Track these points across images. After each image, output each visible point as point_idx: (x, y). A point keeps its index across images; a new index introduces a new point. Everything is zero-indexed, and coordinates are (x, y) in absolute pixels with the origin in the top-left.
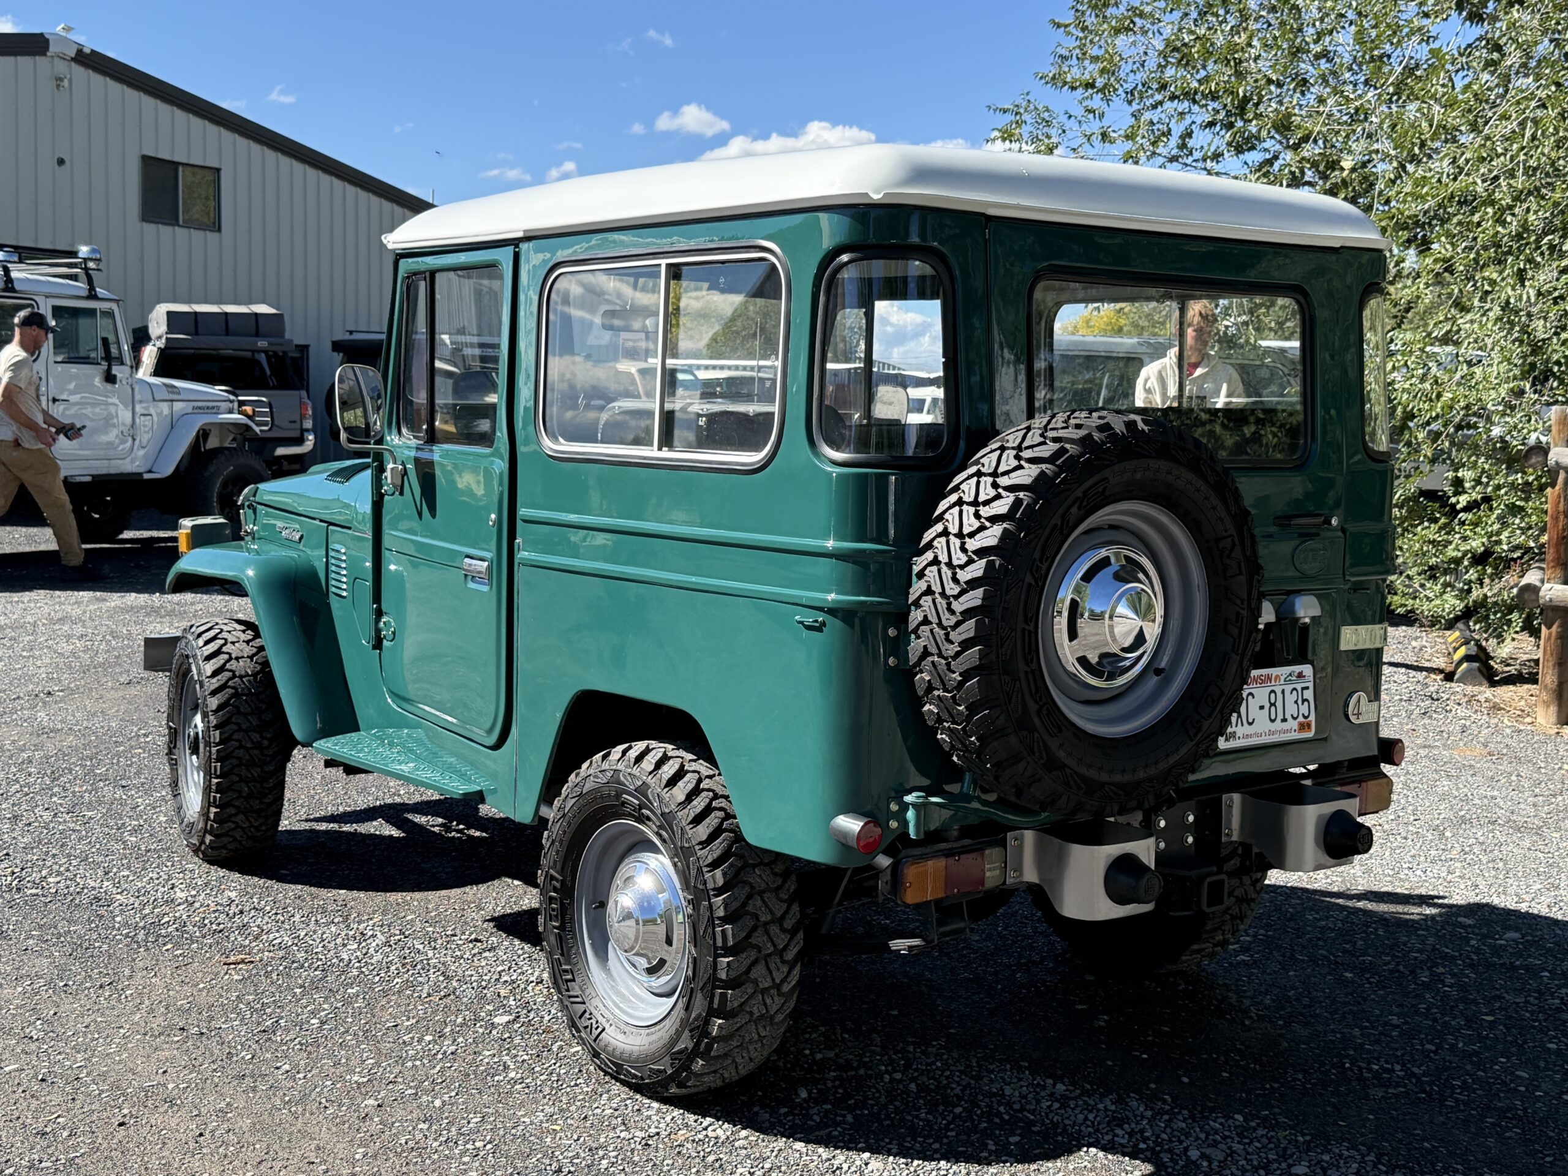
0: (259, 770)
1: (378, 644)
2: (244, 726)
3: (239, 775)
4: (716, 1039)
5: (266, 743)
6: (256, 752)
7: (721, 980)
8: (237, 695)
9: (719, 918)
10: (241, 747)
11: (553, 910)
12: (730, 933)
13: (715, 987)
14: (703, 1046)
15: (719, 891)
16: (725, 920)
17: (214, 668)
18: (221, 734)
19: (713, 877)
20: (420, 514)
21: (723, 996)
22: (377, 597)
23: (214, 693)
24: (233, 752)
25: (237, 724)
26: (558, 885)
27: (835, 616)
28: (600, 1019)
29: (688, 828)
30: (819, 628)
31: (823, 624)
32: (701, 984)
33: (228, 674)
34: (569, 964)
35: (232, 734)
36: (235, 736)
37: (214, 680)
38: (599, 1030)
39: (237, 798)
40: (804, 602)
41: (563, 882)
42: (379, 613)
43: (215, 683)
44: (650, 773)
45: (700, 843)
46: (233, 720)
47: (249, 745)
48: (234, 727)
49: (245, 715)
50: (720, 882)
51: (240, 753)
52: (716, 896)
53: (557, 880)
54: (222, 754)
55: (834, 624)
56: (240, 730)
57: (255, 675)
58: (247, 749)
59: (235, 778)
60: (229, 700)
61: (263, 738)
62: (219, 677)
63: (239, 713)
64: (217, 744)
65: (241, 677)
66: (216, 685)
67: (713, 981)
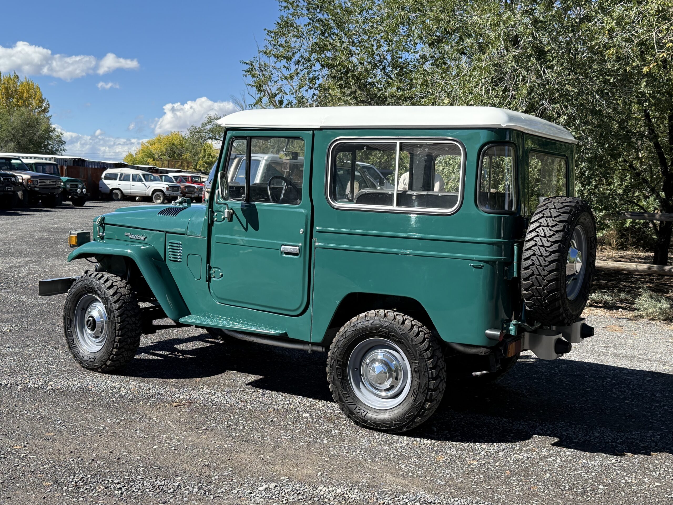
0: (134, 333)
1: (209, 280)
2: (129, 315)
3: (127, 335)
4: (427, 410)
5: (137, 322)
6: (134, 325)
7: (431, 389)
8: (124, 303)
9: (430, 368)
10: (128, 324)
11: (339, 372)
12: (434, 373)
13: (428, 392)
14: (421, 412)
15: (429, 359)
16: (432, 369)
17: (113, 292)
18: (121, 319)
19: (427, 354)
20: (246, 229)
21: (431, 394)
22: (208, 261)
23: (115, 302)
24: (126, 326)
25: (127, 314)
26: (341, 363)
27: (488, 264)
28: (364, 409)
29: (414, 338)
30: (481, 268)
31: (483, 266)
32: (422, 391)
33: (119, 294)
34: (347, 391)
35: (125, 319)
36: (126, 319)
37: (115, 297)
38: (365, 413)
39: (126, 345)
40: (475, 259)
41: (343, 362)
42: (210, 268)
43: (116, 298)
44: (393, 320)
45: (420, 343)
46: (125, 313)
47: (131, 323)
48: (125, 316)
49: (129, 310)
50: (429, 355)
51: (128, 326)
52: (428, 360)
53: (340, 361)
54: (122, 327)
55: (487, 266)
56: (128, 317)
57: (129, 294)
58: (131, 324)
59: (126, 337)
60: (122, 305)
61: (136, 320)
62: (117, 295)
63: (127, 310)
64: (119, 323)
65: (125, 295)
66: (116, 299)
67: (428, 389)
